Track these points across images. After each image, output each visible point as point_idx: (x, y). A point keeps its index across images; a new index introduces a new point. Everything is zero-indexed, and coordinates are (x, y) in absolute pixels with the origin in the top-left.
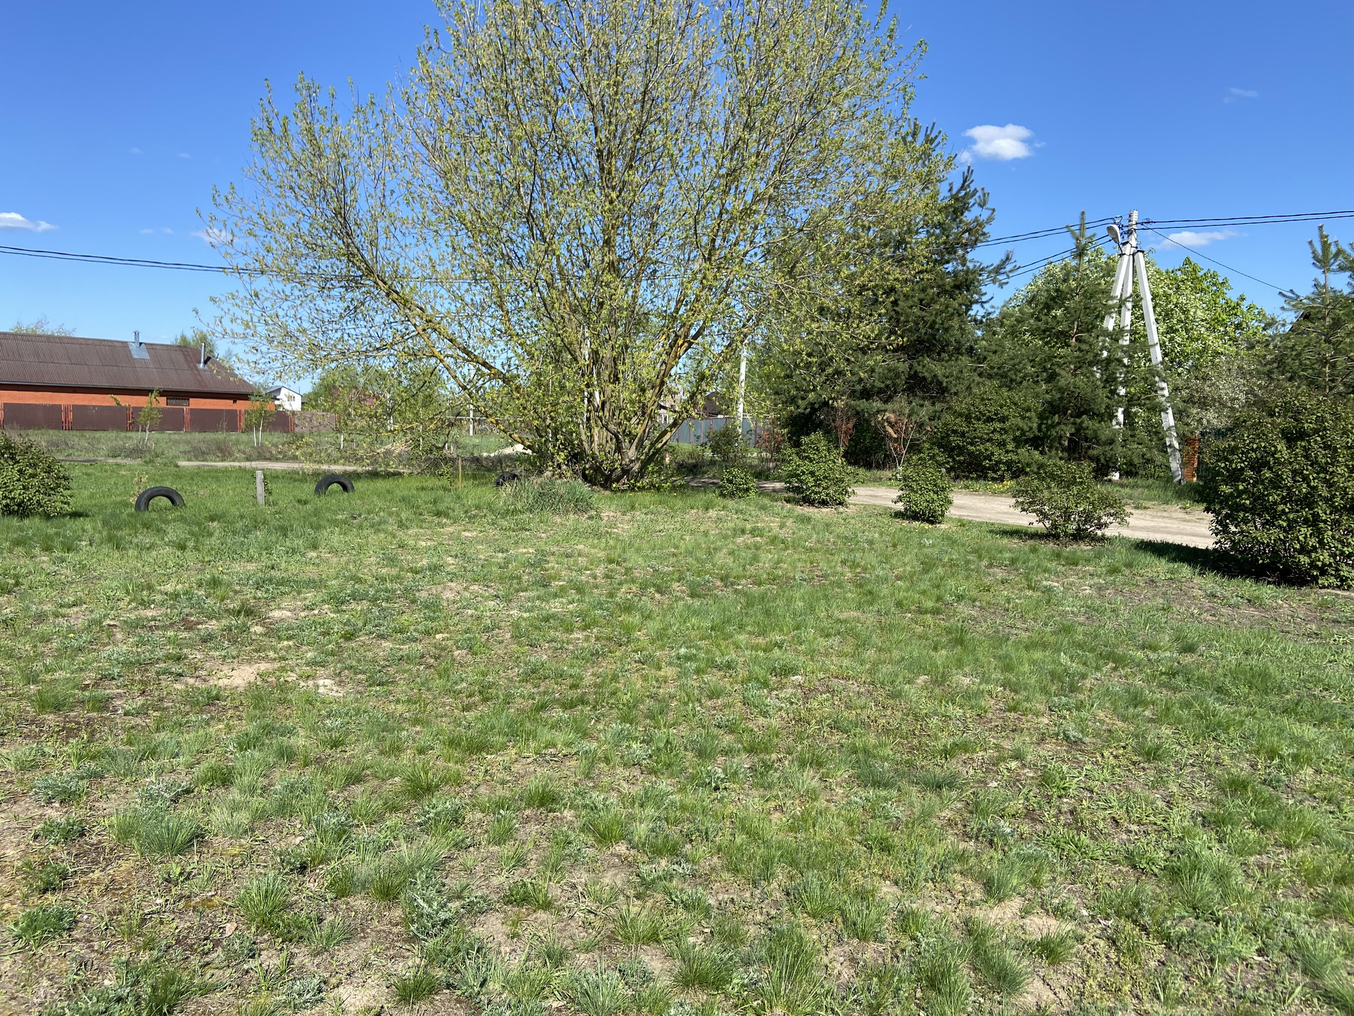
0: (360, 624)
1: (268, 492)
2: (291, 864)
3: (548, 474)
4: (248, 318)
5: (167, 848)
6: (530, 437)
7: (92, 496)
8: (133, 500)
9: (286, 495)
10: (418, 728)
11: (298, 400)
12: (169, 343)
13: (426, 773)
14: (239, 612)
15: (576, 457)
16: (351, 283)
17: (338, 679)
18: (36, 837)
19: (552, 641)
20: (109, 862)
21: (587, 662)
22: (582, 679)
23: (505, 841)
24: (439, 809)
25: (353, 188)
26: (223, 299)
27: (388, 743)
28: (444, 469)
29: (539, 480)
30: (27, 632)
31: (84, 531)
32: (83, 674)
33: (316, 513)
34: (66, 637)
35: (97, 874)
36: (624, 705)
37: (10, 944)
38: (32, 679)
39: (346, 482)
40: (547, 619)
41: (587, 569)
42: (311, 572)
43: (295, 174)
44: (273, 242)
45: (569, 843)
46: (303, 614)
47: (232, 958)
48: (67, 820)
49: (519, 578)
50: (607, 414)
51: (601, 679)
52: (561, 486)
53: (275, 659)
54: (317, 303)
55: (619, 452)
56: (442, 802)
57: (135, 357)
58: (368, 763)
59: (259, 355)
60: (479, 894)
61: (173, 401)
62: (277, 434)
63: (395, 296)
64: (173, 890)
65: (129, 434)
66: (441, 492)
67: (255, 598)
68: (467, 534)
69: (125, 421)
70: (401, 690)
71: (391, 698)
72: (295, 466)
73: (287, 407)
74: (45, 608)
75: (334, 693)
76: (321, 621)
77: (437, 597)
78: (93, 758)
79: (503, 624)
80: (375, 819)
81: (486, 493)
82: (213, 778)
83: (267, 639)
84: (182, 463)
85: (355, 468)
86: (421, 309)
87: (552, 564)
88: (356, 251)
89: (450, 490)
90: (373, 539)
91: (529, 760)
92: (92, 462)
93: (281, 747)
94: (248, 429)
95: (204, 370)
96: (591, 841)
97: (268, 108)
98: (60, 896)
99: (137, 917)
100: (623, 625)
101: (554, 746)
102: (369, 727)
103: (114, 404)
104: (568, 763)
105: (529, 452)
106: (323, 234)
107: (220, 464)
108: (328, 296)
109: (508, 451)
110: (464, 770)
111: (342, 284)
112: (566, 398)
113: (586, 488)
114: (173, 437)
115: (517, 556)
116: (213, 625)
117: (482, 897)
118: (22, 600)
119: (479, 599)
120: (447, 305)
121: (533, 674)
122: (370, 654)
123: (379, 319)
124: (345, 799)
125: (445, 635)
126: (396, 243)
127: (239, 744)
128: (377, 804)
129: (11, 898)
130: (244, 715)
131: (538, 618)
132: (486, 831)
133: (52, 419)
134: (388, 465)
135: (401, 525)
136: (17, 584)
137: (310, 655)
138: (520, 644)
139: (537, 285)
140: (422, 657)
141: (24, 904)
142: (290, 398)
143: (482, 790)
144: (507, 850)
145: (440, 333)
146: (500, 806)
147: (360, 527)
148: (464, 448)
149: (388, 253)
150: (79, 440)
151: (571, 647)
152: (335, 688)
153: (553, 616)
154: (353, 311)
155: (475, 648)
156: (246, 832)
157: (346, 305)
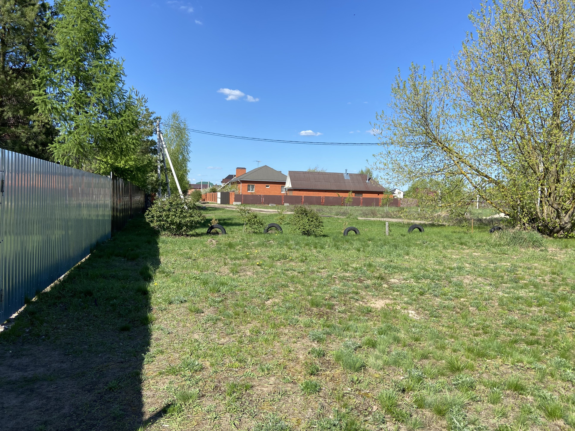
0: (427, 289)
1: (390, 231)
2: (399, 388)
3: (518, 228)
4: (386, 162)
5: (352, 368)
6: (508, 210)
7: (329, 229)
8: (343, 231)
9: (397, 232)
10: (453, 340)
11: (402, 194)
12: (357, 173)
13: (457, 362)
14: (379, 278)
15: (533, 220)
16: (427, 145)
17: (417, 311)
18: (309, 353)
19: (520, 310)
20: (332, 369)
21: (540, 323)
22: (537, 331)
23: (496, 403)
24: (463, 380)
25: (430, 106)
26: (377, 155)
27: (439, 344)
28: (464, 223)
29: (513, 231)
30: (309, 277)
31: (327, 242)
32: (325, 295)
33: (409, 240)
34: (320, 280)
35: (328, 373)
36: (561, 348)
37: (300, 392)
38: (309, 294)
39: (421, 228)
40: (517, 299)
41: (539, 276)
42: (406, 264)
43: (407, 103)
44: (397, 131)
45: (531, 413)
46: (403, 282)
47: (375, 421)
48: (319, 349)
49: (502, 277)
50: (552, 198)
51: (548, 333)
52: (525, 234)
53: (392, 299)
54: (412, 154)
55: (559, 218)
56: (466, 377)
57: (345, 179)
58: (430, 351)
59: (389, 176)
60: (484, 425)
61: (357, 195)
62: (393, 207)
63: (446, 148)
64: (354, 386)
65: (342, 207)
66: (463, 234)
67: (384, 273)
68: (475, 254)
69: (340, 202)
70: (444, 321)
71: (440, 324)
72: (400, 220)
73: (398, 197)
74: (314, 269)
75: (415, 317)
76: (410, 285)
77: (461, 281)
78: (328, 327)
79: (494, 298)
80: (434, 377)
81: (485, 235)
82: (369, 344)
83: (389, 290)
84: (359, 218)
85: (424, 222)
86: (457, 153)
87: (520, 272)
88: (430, 131)
89: (467, 233)
90: (432, 253)
91: (509, 367)
92: (330, 217)
93: (395, 336)
94: (383, 205)
95: (368, 183)
96: (543, 414)
97: (398, 79)
98: (316, 378)
99: (341, 393)
100: (561, 307)
101: (522, 362)
102: (431, 335)
103: (338, 196)
104: (529, 372)
105: (508, 217)
106: (417, 126)
107: (372, 219)
108: (417, 151)
109: (497, 216)
110: (476, 364)
111: (423, 145)
112: (529, 191)
113: (539, 236)
114: (356, 208)
115: (501, 266)
116: (369, 282)
117: (485, 427)
118: (307, 265)
119: (482, 285)
120: (469, 151)
121: (510, 324)
122: (430, 303)
123: (438, 159)
124: (421, 365)
125: (465, 299)
126: (448, 126)
127: (379, 332)
128: (435, 371)
129: (301, 374)
130: (380, 320)
131: (513, 298)
132: (487, 396)
133: (318, 201)
134: (438, 221)
135: (445, 248)
136: (306, 259)
137: (406, 299)
138: (503, 309)
139: (516, 138)
140: (454, 308)
141: (305, 378)
142: (399, 193)
143: (484, 375)
144: (498, 407)
145: (465, 163)
146: (494, 385)
147: (427, 247)
148: (474, 214)
149: (443, 131)
150: (326, 209)
151: (531, 314)
152: (416, 315)
153: (521, 298)
154: (427, 156)
155: (480, 308)
156: (381, 369)
157: (424, 154)
